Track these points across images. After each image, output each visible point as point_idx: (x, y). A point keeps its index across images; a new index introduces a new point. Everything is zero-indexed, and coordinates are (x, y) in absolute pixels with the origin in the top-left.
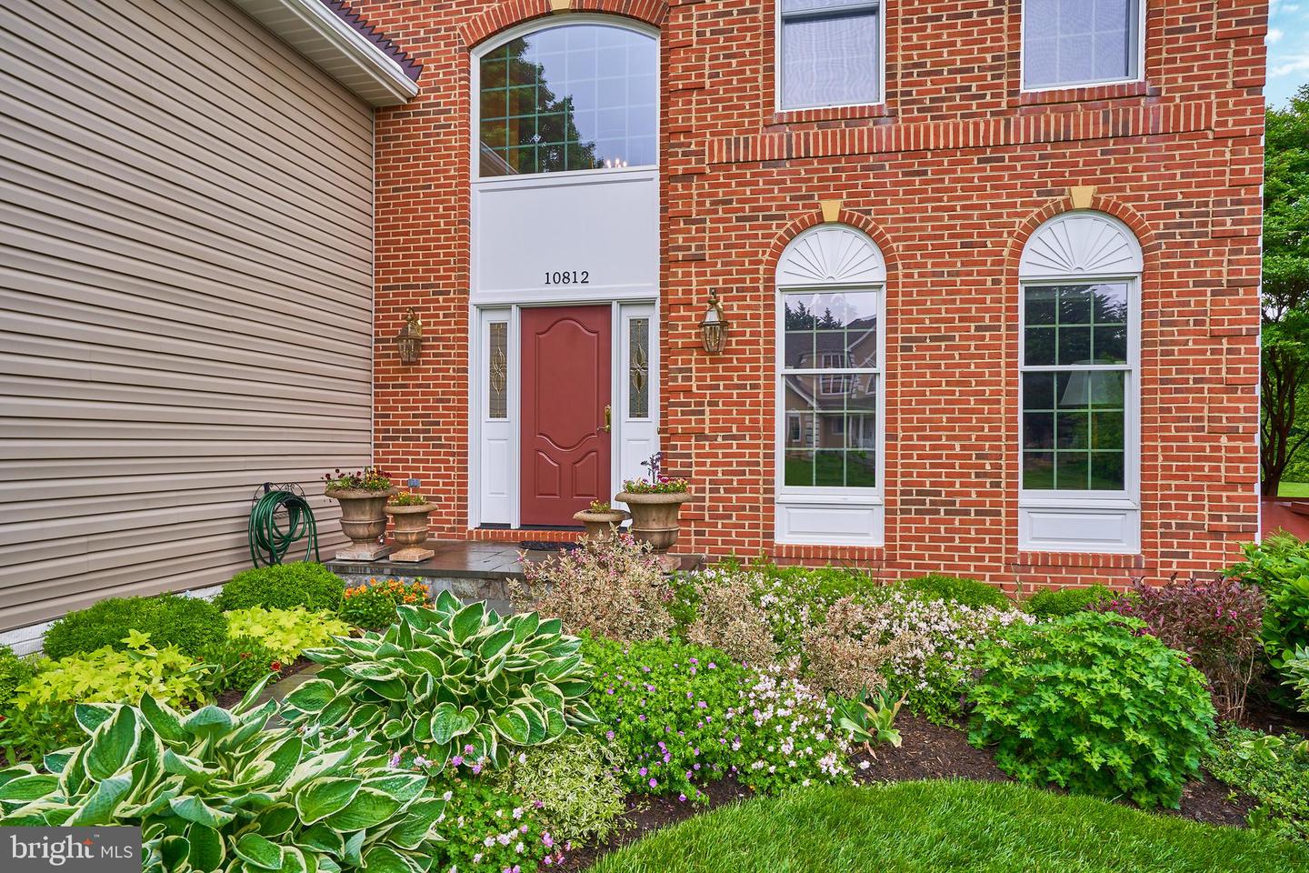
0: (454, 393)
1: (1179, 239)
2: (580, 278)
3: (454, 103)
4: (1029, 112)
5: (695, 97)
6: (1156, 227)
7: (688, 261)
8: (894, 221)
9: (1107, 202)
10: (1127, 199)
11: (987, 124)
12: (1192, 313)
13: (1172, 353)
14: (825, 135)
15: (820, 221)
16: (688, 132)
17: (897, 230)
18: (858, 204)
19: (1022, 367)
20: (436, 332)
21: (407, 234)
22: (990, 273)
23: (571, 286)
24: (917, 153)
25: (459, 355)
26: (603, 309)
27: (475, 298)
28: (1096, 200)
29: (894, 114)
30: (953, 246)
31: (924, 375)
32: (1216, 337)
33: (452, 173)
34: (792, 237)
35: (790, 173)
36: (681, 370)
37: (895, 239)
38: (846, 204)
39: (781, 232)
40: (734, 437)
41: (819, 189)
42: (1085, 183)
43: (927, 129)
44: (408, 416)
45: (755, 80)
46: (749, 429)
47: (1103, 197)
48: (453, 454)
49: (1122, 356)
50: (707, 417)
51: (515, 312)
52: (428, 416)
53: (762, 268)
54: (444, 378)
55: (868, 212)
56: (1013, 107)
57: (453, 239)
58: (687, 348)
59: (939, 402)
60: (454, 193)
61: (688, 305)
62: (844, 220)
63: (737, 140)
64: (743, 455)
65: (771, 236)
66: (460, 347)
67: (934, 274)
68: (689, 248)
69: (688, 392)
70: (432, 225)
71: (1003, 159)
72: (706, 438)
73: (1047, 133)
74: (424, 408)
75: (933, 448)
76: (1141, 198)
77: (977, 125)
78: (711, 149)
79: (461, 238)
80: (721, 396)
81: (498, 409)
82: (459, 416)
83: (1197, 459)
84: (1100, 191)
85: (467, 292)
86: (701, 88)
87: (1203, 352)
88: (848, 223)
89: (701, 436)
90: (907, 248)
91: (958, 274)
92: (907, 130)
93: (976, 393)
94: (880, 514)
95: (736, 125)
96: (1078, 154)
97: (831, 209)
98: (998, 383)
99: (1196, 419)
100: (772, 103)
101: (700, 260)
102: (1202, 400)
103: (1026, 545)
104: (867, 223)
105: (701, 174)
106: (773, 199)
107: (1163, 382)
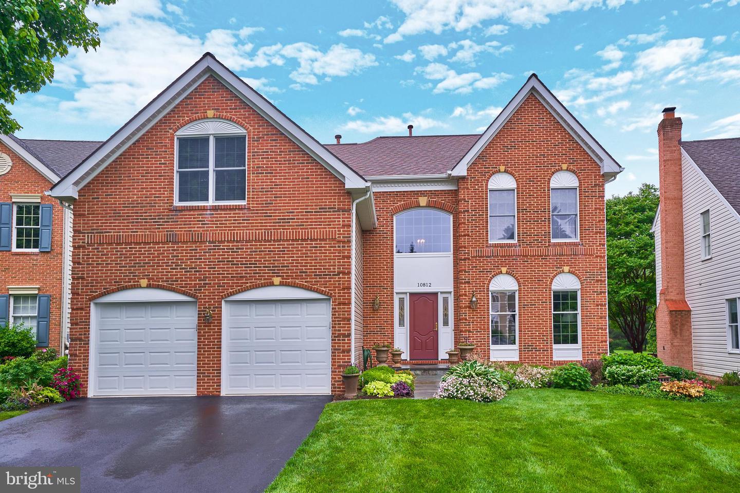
0: (390, 319)
1: (589, 281)
2: (428, 285)
3: (389, 231)
4: (554, 247)
5: (467, 238)
6: (583, 277)
7: (465, 283)
8: (520, 274)
9: (572, 271)
10: (576, 270)
11: (543, 249)
12: (592, 299)
13: (588, 309)
14: (502, 250)
15: (501, 273)
16: (465, 247)
17: (521, 276)
18: (511, 269)
19: (553, 312)
20: (384, 301)
21: (374, 270)
22: (545, 288)
23: (426, 287)
24: (526, 256)
25: (392, 308)
26: (436, 294)
27: (395, 291)
28: (569, 270)
29: (520, 245)
30: (535, 281)
31: (528, 314)
32: (597, 305)
33: (388, 252)
34: (494, 277)
35: (493, 260)
36: (464, 313)
37: (521, 278)
38: (508, 269)
39: (491, 276)
40: (479, 332)
41: (500, 264)
42: (567, 266)
43: (528, 249)
44: (374, 327)
45: (483, 234)
46: (482, 329)
47: (571, 269)
48: (389, 338)
49: (577, 310)
50: (471, 326)
51: (408, 294)
52: (381, 326)
53: (486, 285)
54: (386, 315)
55: (514, 271)
56: (549, 245)
57: (389, 272)
58: (465, 307)
59: (532, 322)
60: (389, 258)
61: (466, 295)
62: (507, 273)
63: (479, 250)
64: (481, 337)
65: (488, 277)
66: (392, 305)
67: (531, 288)
68: (466, 279)
69: (466, 319)
70: (382, 267)
71: (547, 259)
72: (471, 332)
73: (558, 253)
74: (380, 324)
75: (531, 334)
76: (580, 270)
77: (540, 249)
78: (472, 253)
79: (392, 272)
80: (475, 320)
81: (401, 323)
82: (392, 326)
83: (594, 335)
84: (570, 268)
85: (393, 289)
86: (468, 235)
87: (595, 309)
88: (508, 274)
89: (469, 331)
90: (523, 281)
91: (536, 288)
92: (523, 250)
93: (541, 319)
94: (518, 352)
95: (478, 246)
96: (565, 258)
97: (504, 270)
98: (547, 317)
99: (594, 325)
100: (488, 241)
101: (468, 283)
102: (595, 321)
103: (555, 359)
104: (514, 274)
105: (469, 259)
106: (489, 267)
107: (586, 316)
